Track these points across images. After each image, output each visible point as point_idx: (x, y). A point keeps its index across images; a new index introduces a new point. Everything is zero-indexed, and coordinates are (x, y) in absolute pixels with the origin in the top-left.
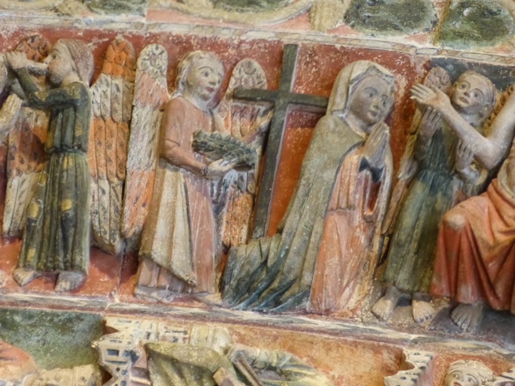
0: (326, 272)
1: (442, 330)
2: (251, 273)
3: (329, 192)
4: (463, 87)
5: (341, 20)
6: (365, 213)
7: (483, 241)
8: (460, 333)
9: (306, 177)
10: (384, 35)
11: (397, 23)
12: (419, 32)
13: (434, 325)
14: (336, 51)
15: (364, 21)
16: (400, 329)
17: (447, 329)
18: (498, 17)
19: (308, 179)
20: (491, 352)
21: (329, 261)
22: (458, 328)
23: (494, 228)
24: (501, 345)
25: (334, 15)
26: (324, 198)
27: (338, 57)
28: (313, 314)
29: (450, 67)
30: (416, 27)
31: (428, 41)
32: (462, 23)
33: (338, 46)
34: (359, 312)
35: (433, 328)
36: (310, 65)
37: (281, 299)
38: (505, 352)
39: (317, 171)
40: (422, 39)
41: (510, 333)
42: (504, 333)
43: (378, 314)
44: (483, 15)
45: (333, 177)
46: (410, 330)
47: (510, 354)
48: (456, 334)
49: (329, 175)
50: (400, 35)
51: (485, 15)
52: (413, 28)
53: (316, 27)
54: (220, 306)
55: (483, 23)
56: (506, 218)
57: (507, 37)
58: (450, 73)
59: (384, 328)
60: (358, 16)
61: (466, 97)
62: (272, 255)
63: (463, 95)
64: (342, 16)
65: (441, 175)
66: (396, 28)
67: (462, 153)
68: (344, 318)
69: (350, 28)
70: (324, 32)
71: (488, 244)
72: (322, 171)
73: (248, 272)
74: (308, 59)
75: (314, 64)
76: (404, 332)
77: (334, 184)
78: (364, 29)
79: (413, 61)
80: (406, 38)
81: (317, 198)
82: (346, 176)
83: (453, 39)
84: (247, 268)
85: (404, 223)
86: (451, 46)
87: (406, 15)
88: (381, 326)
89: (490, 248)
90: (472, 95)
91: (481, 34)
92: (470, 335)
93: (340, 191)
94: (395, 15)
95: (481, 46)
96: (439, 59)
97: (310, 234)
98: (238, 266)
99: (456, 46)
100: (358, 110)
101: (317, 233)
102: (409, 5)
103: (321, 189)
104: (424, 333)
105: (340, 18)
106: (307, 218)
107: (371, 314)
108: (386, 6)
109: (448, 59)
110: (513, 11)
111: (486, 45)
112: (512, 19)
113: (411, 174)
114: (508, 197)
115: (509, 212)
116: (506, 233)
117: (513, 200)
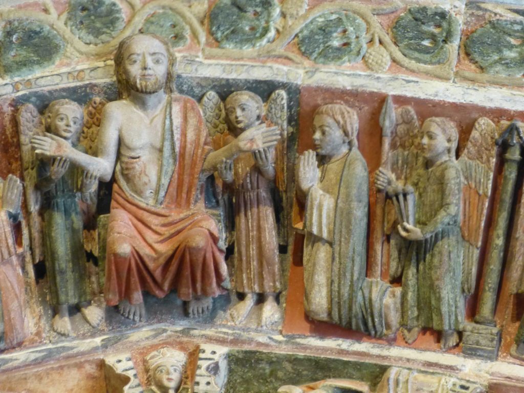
0: (12, 316)
1: (119, 327)
4: (62, 119)
6: (18, 252)
7: (148, 256)
8: (135, 324)
13: (110, 325)
16: (84, 337)
17: (123, 325)
18: (43, 34)
20: (169, 333)
21: (11, 307)
23: (150, 241)
24: (173, 324)
28: (8, 349)
29: (33, 99)
32: (17, 50)
34: (44, 335)
35: (111, 328)
38: (179, 328)
41: (175, 311)
42: (170, 312)
43: (62, 332)
44: (30, 37)
46: (93, 336)
47: (184, 329)
48: (132, 327)
51: (32, 37)
55: (35, 45)
56: (153, 227)
57: (62, 52)
58: (35, 105)
59: (70, 341)
61: (69, 128)
63: (65, 128)
65: (68, 198)
67: (89, 180)
68: (34, 345)
82: (1, 233)
83: (18, 69)
86: (19, 76)
88: (68, 341)
89: (155, 260)
90: (72, 124)
91: (38, 56)
92: (143, 323)
95: (45, 67)
96: (22, 95)
99: (23, 75)
104: (104, 334)
107: (55, 334)
109: (30, 93)
110: (53, 25)
111: (49, 66)
112: (55, 32)
113: (39, 203)
114: (143, 205)
115: (154, 221)
116: (162, 242)
117: (149, 207)
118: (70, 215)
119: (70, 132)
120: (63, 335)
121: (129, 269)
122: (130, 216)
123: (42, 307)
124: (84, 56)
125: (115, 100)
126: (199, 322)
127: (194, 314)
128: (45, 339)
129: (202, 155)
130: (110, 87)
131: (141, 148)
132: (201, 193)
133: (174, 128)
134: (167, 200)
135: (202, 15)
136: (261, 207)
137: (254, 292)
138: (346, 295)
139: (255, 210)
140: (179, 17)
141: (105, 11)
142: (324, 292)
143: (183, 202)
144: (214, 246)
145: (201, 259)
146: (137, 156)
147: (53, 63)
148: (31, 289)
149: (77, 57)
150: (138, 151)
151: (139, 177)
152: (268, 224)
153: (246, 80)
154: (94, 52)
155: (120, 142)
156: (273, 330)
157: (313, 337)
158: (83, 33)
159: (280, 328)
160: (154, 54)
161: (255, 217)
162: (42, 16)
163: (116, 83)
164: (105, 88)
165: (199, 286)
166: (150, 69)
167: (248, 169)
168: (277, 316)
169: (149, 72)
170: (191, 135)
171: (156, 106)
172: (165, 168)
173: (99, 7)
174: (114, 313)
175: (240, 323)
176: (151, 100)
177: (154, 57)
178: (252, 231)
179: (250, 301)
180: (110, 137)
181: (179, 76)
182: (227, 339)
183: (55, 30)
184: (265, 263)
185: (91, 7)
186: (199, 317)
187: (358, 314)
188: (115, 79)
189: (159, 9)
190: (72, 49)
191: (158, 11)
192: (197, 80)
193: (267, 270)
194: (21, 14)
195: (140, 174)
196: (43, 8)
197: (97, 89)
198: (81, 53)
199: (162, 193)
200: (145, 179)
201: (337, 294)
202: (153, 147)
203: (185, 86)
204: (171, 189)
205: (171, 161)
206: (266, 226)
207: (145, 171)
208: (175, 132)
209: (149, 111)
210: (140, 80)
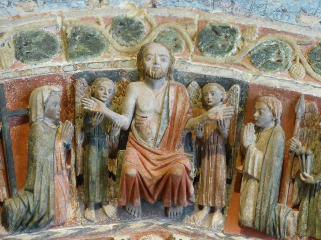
0: (60, 206)
1: (125, 219)
2: (22, 217)
3: (52, 167)
4: (102, 90)
5: (14, 59)
6: (67, 168)
8: (134, 218)
9: (38, 161)
10: (42, 62)
11: (44, 54)
12: (57, 55)
13: (119, 218)
14: (23, 81)
15: (27, 57)
16: (103, 223)
17: (127, 218)
18: (95, 37)
19: (40, 162)
20: (155, 225)
21: (60, 200)
22: (132, 216)
23: (149, 169)
24: (158, 220)
25: (10, 57)
26: (51, 171)
27: (24, 84)
28: (55, 226)
29: (85, 76)
30: (55, 53)
31: (64, 60)
32: (78, 45)
33: (23, 78)
34: (78, 220)
35: (119, 219)
36: (10, 91)
37: (39, 225)
38: (161, 223)
39: (43, 157)
40: (60, 60)
41: (159, 212)
42: (156, 213)
43: (90, 219)
44: (87, 38)
45: (52, 158)
46: (108, 223)
47: (164, 224)
48: (132, 220)
49: (50, 157)
50: (49, 60)
51: (88, 38)
52: (53, 54)
53: (4, 67)
54: (7, 235)
55: (90, 43)
56: (151, 160)
57: (105, 49)
58: (86, 79)
59: (94, 225)
60: (22, 55)
61: (105, 96)
62: (31, 206)
63: (104, 95)
64: (14, 56)
65: (101, 138)
66: (45, 57)
67: (115, 128)
68: (72, 225)
69: (20, 62)
70: (9, 69)
71: (149, 178)
72: (46, 156)
73: (20, 217)
74: (9, 89)
75: (12, 90)
76: (105, 224)
77: (54, 161)
78: (29, 62)
79: (64, 76)
80: (52, 61)
81: (48, 171)
82: (58, 155)
83: (78, 57)
84: (20, 215)
85: (92, 171)
86: (78, 61)
87: (47, 47)
88: (92, 225)
89: (150, 180)
90: (108, 93)
91: (91, 50)
92: (139, 218)
93: (57, 164)
94: (41, 48)
95: (94, 57)
96: (79, 73)
97: (49, 191)
98: (15, 215)
99: (80, 60)
100: (51, 116)
101: (52, 189)
102: (45, 40)
103: (48, 166)
104: (115, 223)
105: (13, 58)
106: (45, 183)
107: (85, 219)
108: (34, 44)
109: (84, 72)
110: (102, 32)
111: (97, 56)
112: (103, 36)
113: (83, 139)
114: (146, 146)
115: (152, 157)
116: (156, 170)
117: (150, 148)
118: (101, 148)
119: (106, 98)
120: (90, 221)
121: (134, 185)
122: (138, 152)
123: (78, 203)
124: (119, 53)
125: (136, 81)
126: (173, 220)
127: (171, 216)
128: (78, 222)
129: (185, 119)
130: (133, 73)
131: (148, 112)
132: (182, 143)
133: (170, 101)
134: (161, 145)
135: (193, 35)
136: (218, 155)
137: (208, 206)
138: (265, 212)
139: (214, 156)
140: (179, 35)
141: (134, 27)
142: (251, 209)
143: (171, 147)
144: (187, 175)
145: (178, 183)
146: (146, 116)
147: (100, 55)
148: (73, 191)
149: (115, 53)
150: (147, 114)
151: (146, 129)
152: (221, 165)
153: (216, 77)
154: (125, 51)
155: (136, 107)
156: (218, 230)
157: (242, 236)
158: (120, 39)
159: (222, 229)
160: (162, 55)
161: (214, 160)
162: (96, 26)
163: (137, 70)
164: (130, 73)
165: (176, 198)
166: (158, 64)
167: (212, 131)
168: (221, 222)
169: (158, 66)
170: (179, 107)
171: (160, 87)
172: (162, 125)
173: (131, 24)
174: (122, 210)
175: (198, 224)
176: (158, 83)
177: (161, 57)
178: (212, 168)
179: (206, 211)
180: (130, 103)
181: (176, 71)
182: (190, 232)
183: (103, 35)
184: (217, 189)
185: (126, 24)
186: (174, 217)
187: (270, 225)
188: (136, 68)
189: (168, 29)
190: (112, 48)
191: (166, 30)
192: (187, 74)
193: (218, 193)
194: (83, 24)
195: (146, 128)
196: (96, 21)
197: (125, 74)
198: (117, 51)
199: (159, 140)
200: (149, 131)
201: (259, 211)
202: (156, 112)
203: (178, 77)
204: (164, 139)
205: (166, 121)
206: (220, 166)
207: (149, 126)
208: (170, 104)
209: (156, 90)
210: (152, 70)
